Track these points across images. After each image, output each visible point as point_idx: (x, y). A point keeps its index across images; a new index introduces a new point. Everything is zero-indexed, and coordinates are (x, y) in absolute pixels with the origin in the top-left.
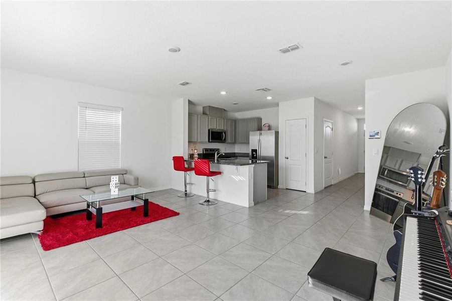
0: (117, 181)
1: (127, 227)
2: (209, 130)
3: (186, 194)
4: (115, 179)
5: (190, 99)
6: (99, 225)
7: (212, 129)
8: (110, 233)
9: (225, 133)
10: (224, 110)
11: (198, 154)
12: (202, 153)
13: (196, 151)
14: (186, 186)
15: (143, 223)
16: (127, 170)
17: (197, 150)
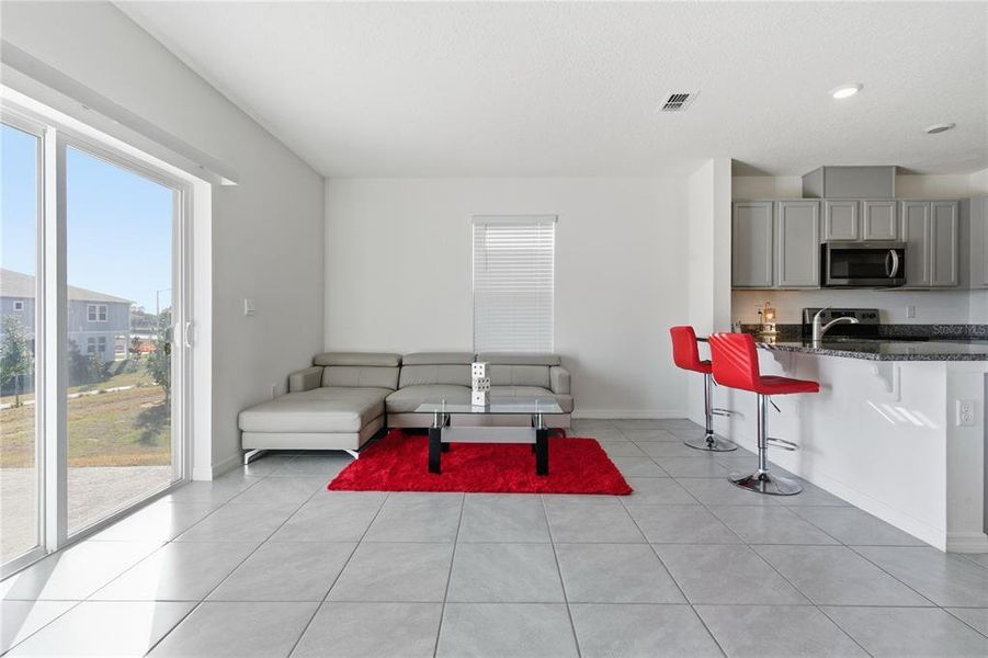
0: (483, 376)
1: (477, 489)
2: (823, 248)
3: (710, 441)
4: (478, 370)
5: (740, 158)
6: (435, 467)
7: (834, 242)
8: (440, 491)
9: (901, 252)
10: (900, 171)
11: (778, 327)
12: (801, 322)
13: (770, 316)
14: (709, 418)
15: (522, 488)
16: (560, 358)
17: (773, 312)
